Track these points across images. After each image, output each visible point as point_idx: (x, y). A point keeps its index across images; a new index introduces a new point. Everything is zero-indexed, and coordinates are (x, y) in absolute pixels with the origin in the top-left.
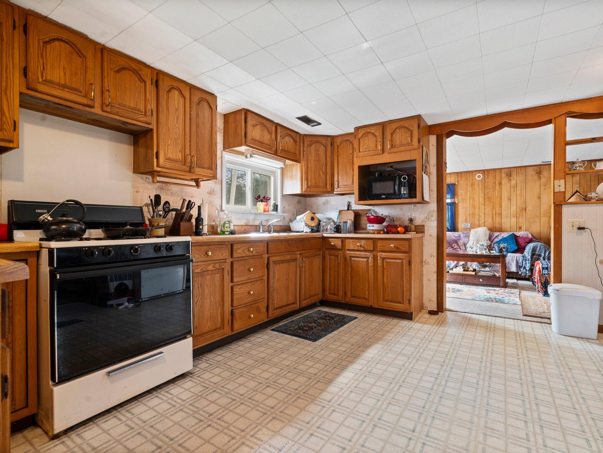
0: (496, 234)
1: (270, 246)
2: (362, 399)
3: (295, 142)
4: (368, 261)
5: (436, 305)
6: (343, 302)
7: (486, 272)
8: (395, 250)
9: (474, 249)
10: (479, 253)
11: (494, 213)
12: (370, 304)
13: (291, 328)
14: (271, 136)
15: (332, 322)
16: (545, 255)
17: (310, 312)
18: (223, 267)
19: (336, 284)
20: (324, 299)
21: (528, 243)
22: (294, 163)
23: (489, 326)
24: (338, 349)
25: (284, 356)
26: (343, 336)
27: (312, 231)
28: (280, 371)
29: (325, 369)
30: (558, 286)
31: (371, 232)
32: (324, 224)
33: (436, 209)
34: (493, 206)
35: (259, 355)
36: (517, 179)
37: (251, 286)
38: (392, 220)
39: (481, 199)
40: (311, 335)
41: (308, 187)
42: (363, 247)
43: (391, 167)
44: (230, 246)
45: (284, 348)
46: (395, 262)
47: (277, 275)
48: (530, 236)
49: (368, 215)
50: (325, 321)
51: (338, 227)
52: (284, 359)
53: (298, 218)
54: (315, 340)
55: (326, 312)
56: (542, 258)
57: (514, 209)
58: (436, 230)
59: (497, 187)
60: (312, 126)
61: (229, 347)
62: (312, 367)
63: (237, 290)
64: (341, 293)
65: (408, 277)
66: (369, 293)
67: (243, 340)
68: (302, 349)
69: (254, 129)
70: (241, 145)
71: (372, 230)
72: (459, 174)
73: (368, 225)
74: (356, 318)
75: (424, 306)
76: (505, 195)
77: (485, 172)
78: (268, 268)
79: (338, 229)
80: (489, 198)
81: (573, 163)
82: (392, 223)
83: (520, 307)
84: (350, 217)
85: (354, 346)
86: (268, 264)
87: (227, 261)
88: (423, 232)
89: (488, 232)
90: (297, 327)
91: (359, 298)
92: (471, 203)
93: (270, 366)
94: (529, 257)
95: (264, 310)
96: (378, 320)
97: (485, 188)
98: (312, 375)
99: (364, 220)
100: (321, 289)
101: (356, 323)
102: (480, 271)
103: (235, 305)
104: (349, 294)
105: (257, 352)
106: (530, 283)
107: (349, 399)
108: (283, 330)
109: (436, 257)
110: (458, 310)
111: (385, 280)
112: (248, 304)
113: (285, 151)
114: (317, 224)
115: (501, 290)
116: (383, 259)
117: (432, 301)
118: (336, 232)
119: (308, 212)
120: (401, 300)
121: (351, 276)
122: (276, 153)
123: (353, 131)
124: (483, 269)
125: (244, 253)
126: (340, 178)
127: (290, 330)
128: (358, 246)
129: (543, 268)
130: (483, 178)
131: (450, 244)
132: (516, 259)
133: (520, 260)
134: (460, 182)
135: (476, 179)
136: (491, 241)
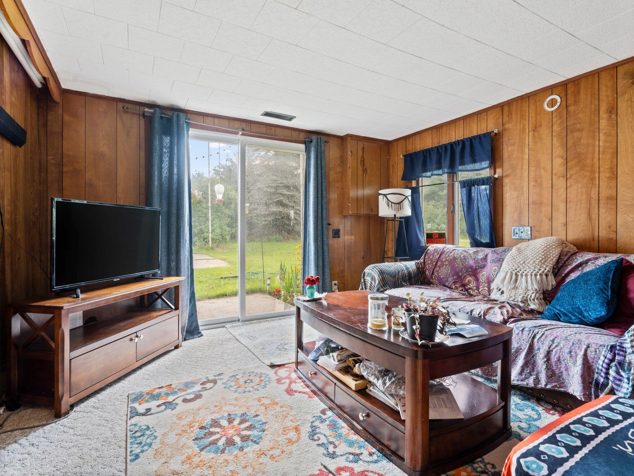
11: (594, 196)
34: (592, 179)
39: (558, 162)
59: (603, 123)
72: (506, 109)
77: (569, 86)
80: (578, 156)
92: (532, 174)
97: (567, 130)
130: (564, 103)
131: (459, 277)
132: (585, 355)
133: (600, 362)
134: (507, 126)
135: (544, 110)
136: (559, 278)
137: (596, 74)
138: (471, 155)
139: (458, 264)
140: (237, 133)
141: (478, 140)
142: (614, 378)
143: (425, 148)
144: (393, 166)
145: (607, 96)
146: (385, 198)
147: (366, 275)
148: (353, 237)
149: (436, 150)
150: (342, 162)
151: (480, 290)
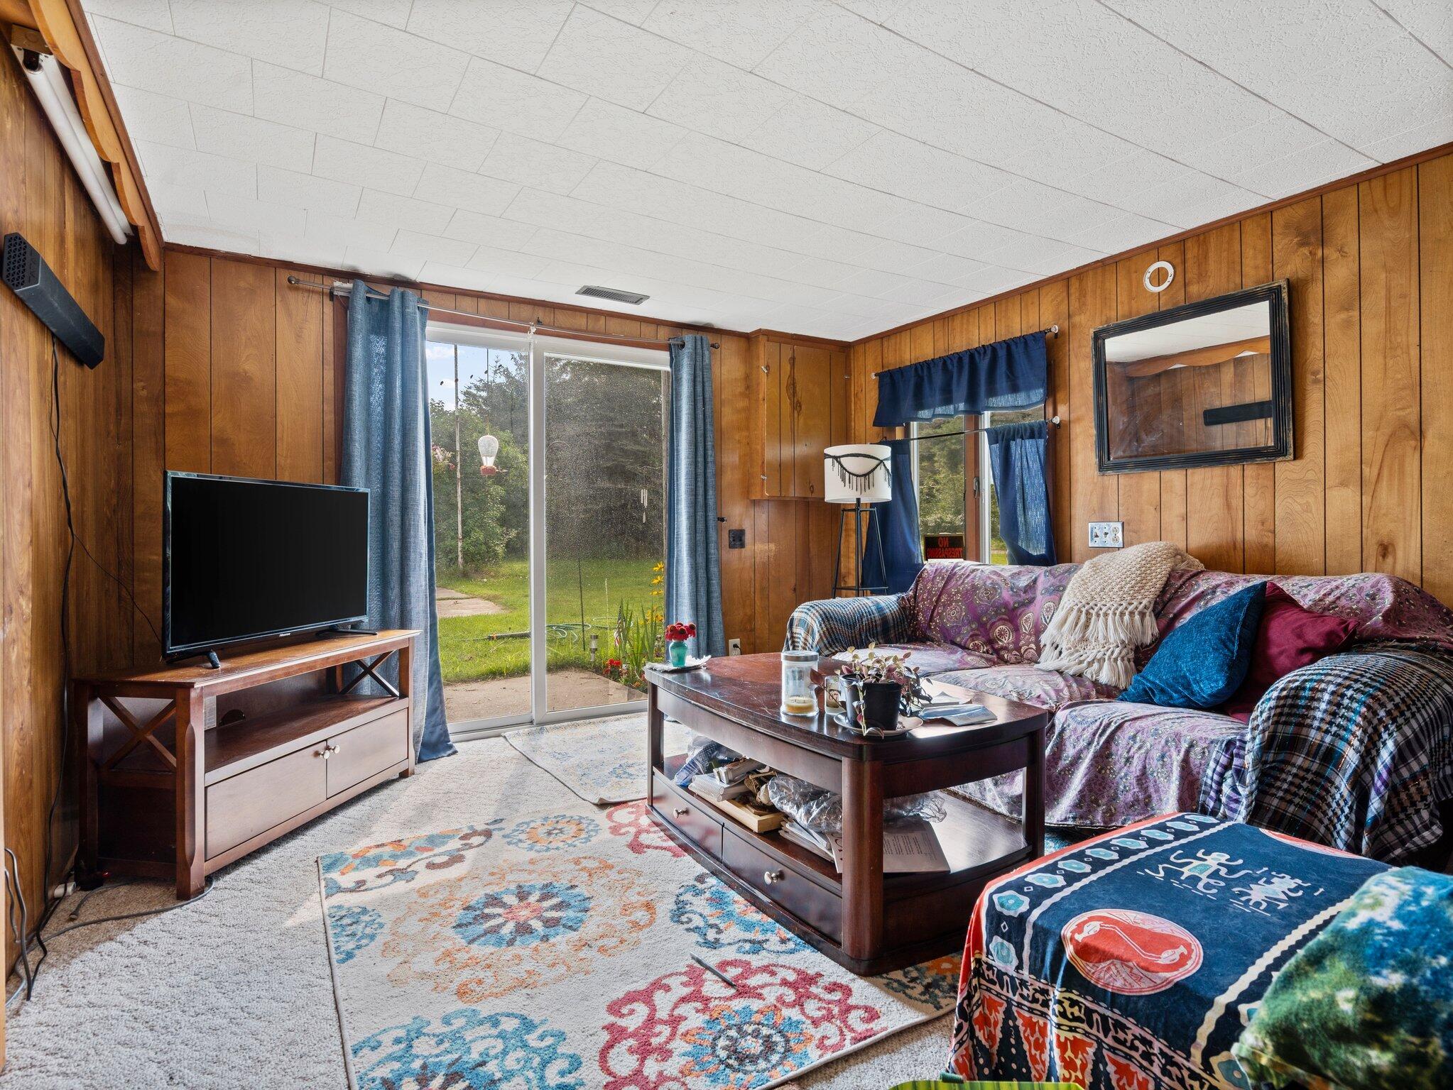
0: (1206, 583)
21: (1319, 655)
36: (1361, 251)
57: (1343, 432)
77: (1189, 244)
89: (1162, 570)
130: (1180, 278)
131: (982, 625)
132: (1186, 761)
133: (1209, 772)
134: (1076, 319)
135: (1145, 291)
136: (1164, 622)
138: (1008, 377)
139: (981, 600)
140: (525, 330)
141: (1021, 346)
142: (1229, 798)
143: (921, 360)
144: (856, 395)
145: (1256, 267)
146: (836, 464)
147: (795, 623)
148: (772, 546)
149: (941, 364)
150: (748, 388)
151: (1022, 651)
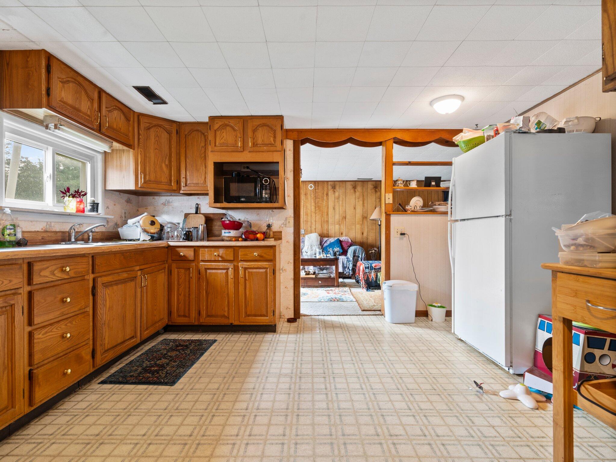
0: (325, 239)
1: (97, 261)
2: (264, 449)
3: (128, 120)
4: (227, 272)
5: (293, 312)
6: (196, 323)
7: (323, 274)
8: (258, 258)
9: (309, 254)
10: (318, 257)
11: (323, 220)
12: (230, 322)
13: (132, 374)
14: (92, 103)
15: (188, 352)
16: (362, 256)
17: (153, 344)
18: (12, 302)
19: (187, 303)
20: (170, 323)
21: (350, 247)
22: (125, 148)
23: (342, 325)
24: (208, 387)
25: (133, 420)
26: (208, 368)
27: (153, 239)
28: (133, 448)
29: (201, 422)
30: (389, 283)
31: (227, 239)
32: (169, 230)
33: (292, 215)
34: (322, 215)
35: (89, 432)
36: (339, 191)
37: (66, 325)
38: (250, 225)
39: (313, 207)
40: (166, 376)
41: (145, 182)
42: (221, 257)
43: (248, 168)
44: (25, 267)
45: (130, 407)
46: (258, 272)
47: (108, 302)
48: (350, 241)
49: (223, 219)
50: (178, 353)
51: (189, 234)
52: (135, 426)
53: (130, 222)
54: (173, 383)
55: (175, 341)
56: (360, 260)
57: (337, 217)
58: (292, 236)
59: (325, 198)
60: (154, 104)
61: (25, 433)
62: (182, 424)
63: (40, 336)
64: (194, 314)
65: (272, 287)
66: (229, 309)
67: (51, 412)
68: (159, 401)
69: (64, 86)
70: (40, 107)
71: (228, 237)
73: (223, 231)
74: (215, 341)
75: (282, 315)
76: (331, 204)
77: (316, 183)
78: (94, 295)
79: (188, 236)
80: (319, 206)
81: (397, 181)
82: (249, 229)
83: (356, 304)
84: (199, 223)
85: (226, 379)
86: (94, 288)
87: (21, 291)
88: (280, 239)
89: (319, 238)
90: (140, 369)
91: (216, 316)
92: (305, 211)
93: (114, 446)
94: (352, 259)
95: (89, 357)
96: (240, 339)
97: (316, 198)
98: (186, 438)
99: (217, 225)
100: (166, 312)
101: (218, 347)
102: (319, 274)
103: (36, 361)
104: (204, 313)
105: (84, 427)
106: (354, 281)
107: (249, 457)
108: (121, 379)
109: (292, 264)
110: (312, 314)
111: (248, 293)
112: (62, 354)
113: (113, 129)
114: (158, 230)
115: (336, 290)
116: (245, 269)
117: (289, 309)
118: (186, 240)
119: (146, 214)
120: (265, 313)
121: (206, 292)
122: (99, 130)
123: (206, 120)
124: (321, 272)
125: (54, 275)
126: (188, 174)
127: (131, 376)
128: (215, 255)
129: (366, 268)
130: (314, 188)
135: (309, 189)
136: (322, 245)
137: (323, 182)
145: (326, 190)
